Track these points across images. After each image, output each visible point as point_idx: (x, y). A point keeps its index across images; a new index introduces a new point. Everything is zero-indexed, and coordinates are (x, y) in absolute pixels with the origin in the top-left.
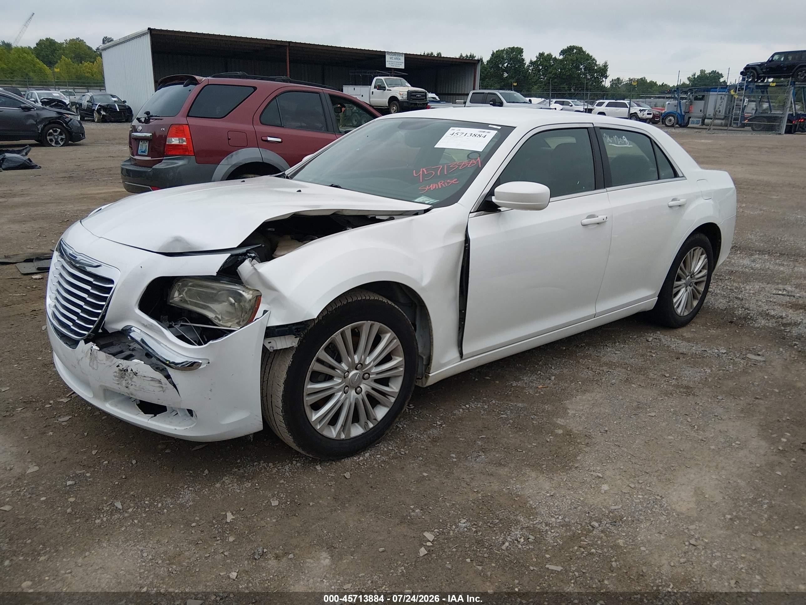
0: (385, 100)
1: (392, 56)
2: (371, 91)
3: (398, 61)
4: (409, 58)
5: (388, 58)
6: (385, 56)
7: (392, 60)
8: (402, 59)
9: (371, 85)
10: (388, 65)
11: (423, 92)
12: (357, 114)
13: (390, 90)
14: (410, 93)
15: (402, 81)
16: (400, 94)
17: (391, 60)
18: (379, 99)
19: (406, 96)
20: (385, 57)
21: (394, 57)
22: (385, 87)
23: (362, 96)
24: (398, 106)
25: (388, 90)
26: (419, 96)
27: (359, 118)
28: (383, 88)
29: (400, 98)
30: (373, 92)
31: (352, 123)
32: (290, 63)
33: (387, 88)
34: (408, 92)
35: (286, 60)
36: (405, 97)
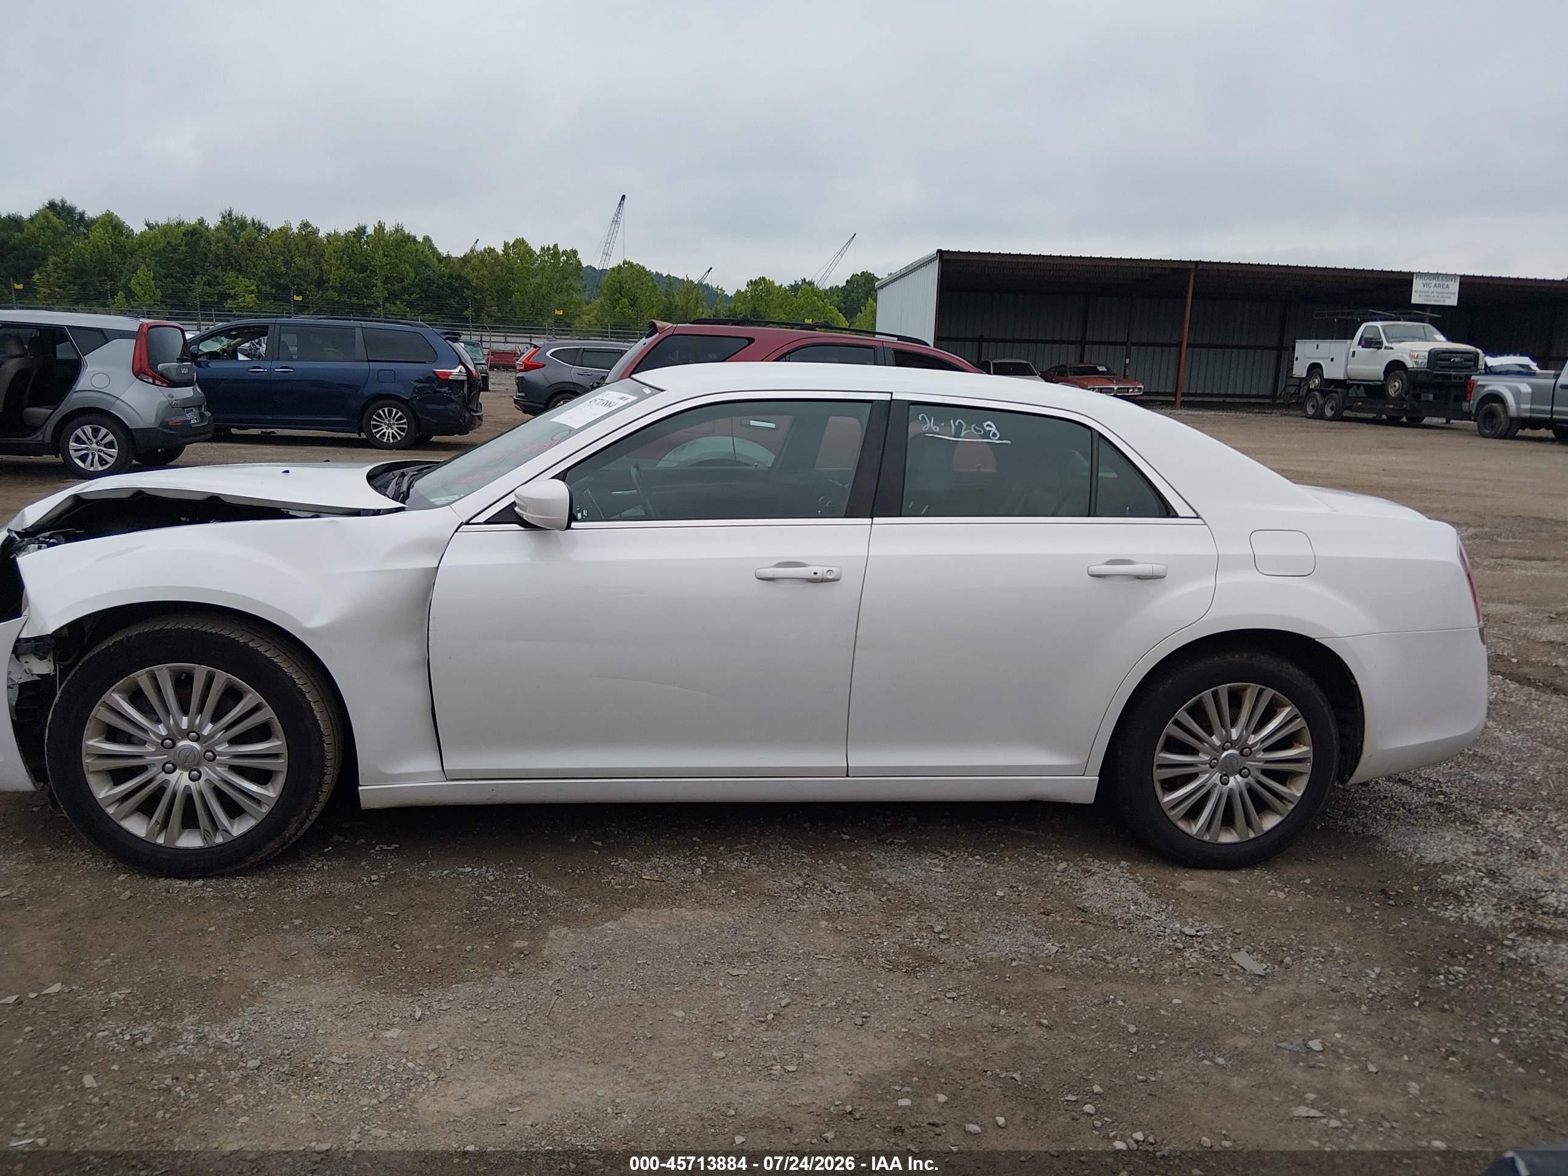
0: (1379, 367)
1: (1428, 281)
2: (1352, 350)
3: (1444, 290)
4: (1469, 285)
5: (1417, 284)
6: (1412, 281)
7: (1428, 289)
8: (1455, 287)
9: (1353, 339)
10: (1415, 299)
11: (1470, 353)
12: (1316, 393)
13: (1392, 348)
14: (1435, 356)
15: (1426, 329)
16: (1412, 357)
17: (1426, 289)
18: (1365, 367)
19: (1426, 361)
20: (1410, 283)
21: (1433, 282)
22: (1381, 343)
23: (1332, 360)
24: (1405, 382)
25: (1386, 348)
26: (1457, 360)
27: (1321, 402)
28: (1378, 344)
29: (1410, 364)
30: (1354, 353)
31: (1306, 412)
32: (1193, 298)
33: (1385, 344)
34: (1430, 352)
35: (1187, 292)
36: (1423, 360)
